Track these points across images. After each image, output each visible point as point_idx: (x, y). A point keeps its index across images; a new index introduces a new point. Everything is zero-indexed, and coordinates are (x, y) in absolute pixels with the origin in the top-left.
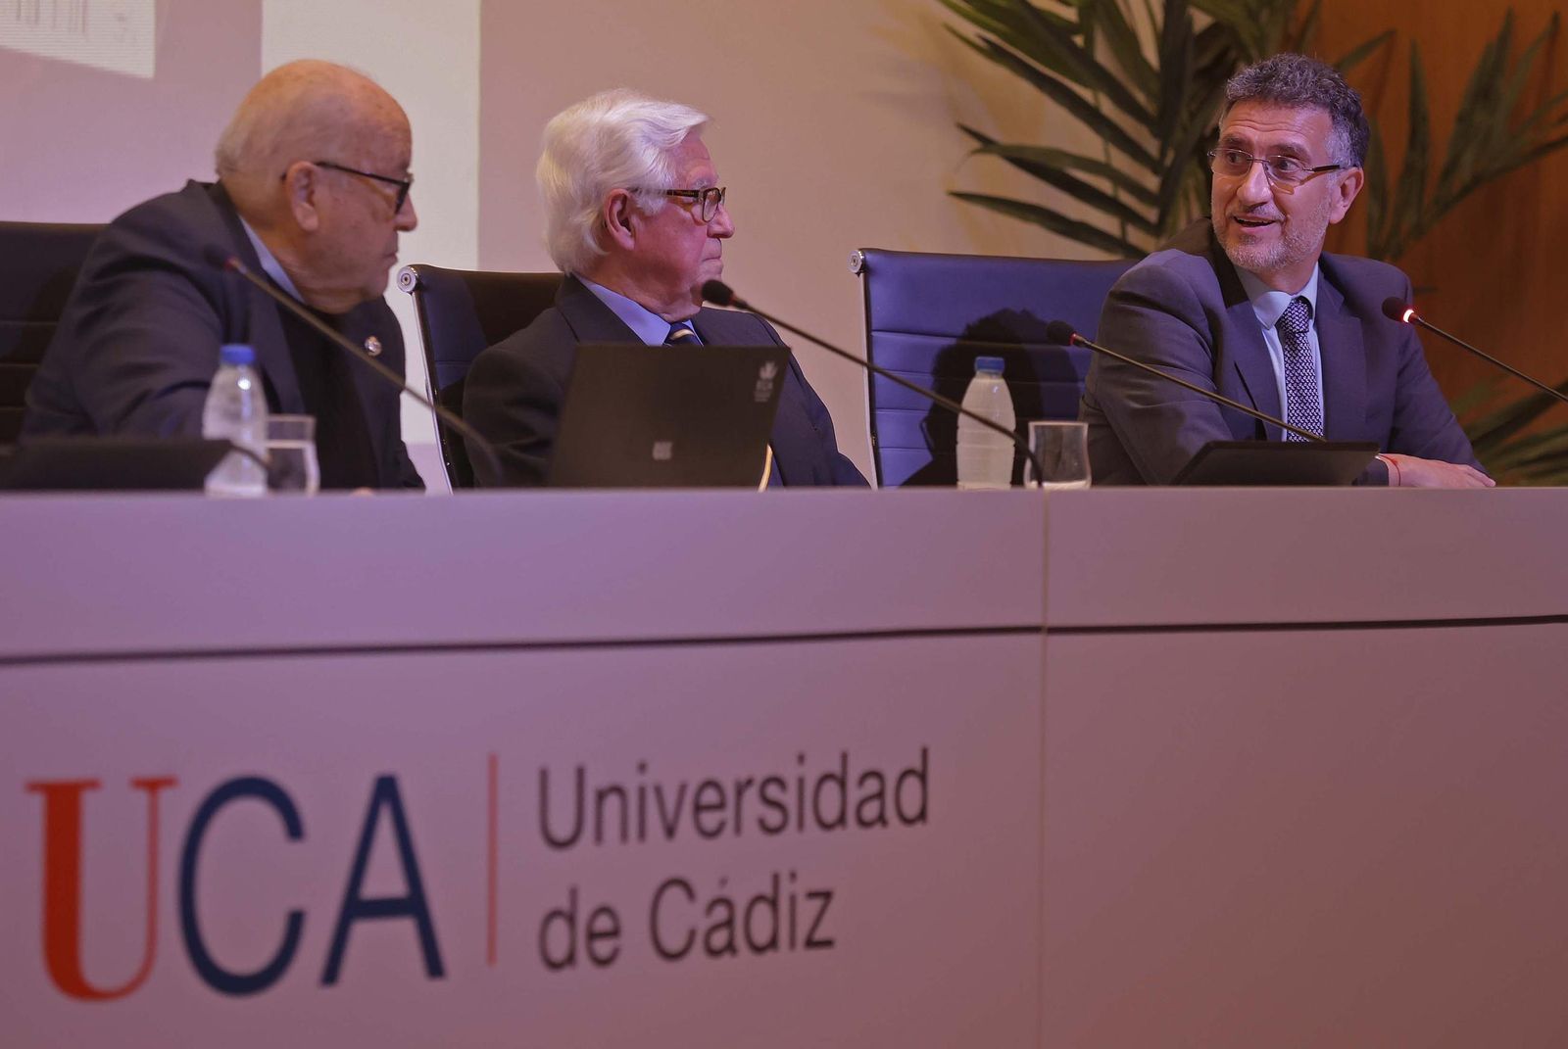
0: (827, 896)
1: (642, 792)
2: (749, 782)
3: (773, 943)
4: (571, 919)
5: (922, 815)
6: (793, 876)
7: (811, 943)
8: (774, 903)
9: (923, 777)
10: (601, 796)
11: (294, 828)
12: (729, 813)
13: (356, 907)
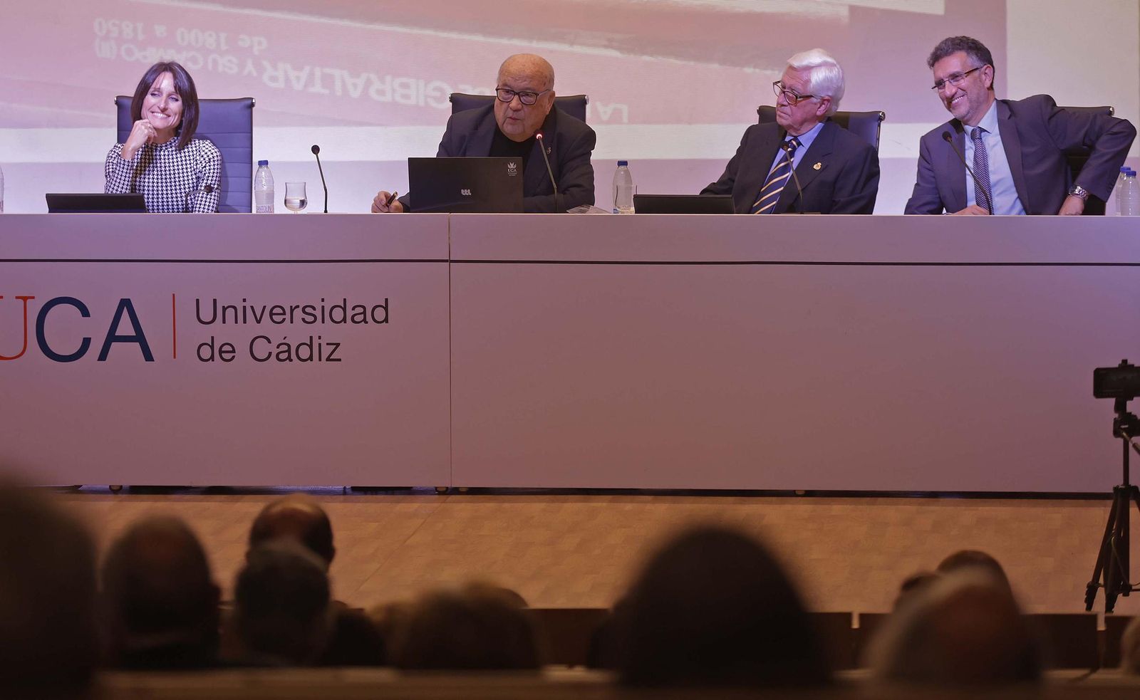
0: (338, 345)
1: (244, 307)
2: (298, 307)
3: (311, 358)
4: (212, 347)
5: (386, 320)
6: (320, 338)
7: (328, 359)
8: (311, 346)
9: (386, 308)
10: (224, 309)
11: (85, 313)
12: (288, 316)
13: (112, 337)
